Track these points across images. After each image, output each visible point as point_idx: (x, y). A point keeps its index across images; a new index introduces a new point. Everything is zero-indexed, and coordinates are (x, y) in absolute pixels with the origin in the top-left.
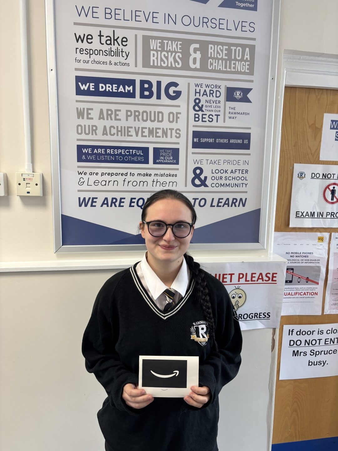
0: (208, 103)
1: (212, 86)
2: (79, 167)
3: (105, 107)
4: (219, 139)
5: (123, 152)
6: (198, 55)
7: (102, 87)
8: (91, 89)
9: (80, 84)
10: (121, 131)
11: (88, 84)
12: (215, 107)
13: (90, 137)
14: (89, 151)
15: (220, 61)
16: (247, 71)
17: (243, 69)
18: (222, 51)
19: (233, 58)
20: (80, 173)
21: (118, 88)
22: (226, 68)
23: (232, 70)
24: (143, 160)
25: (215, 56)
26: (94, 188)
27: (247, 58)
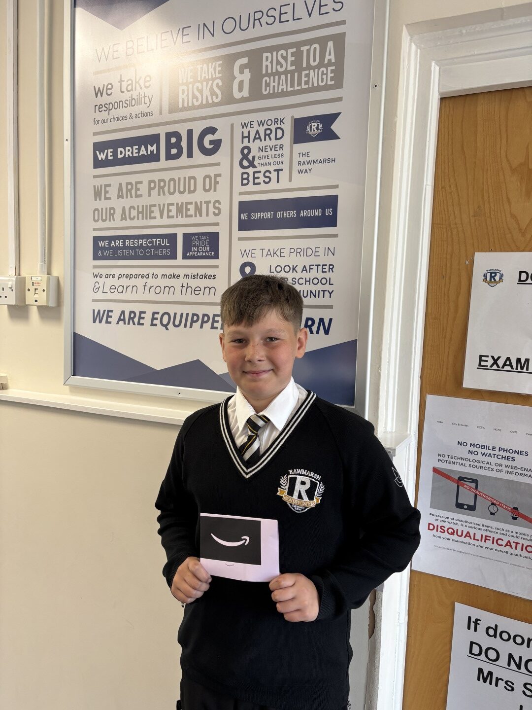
0: (262, 151)
1: (270, 122)
2: (94, 267)
3: (124, 179)
4: (282, 212)
5: (144, 243)
6: (247, 75)
7: (121, 153)
8: (110, 158)
9: (97, 152)
10: (142, 213)
11: (106, 151)
12: (273, 157)
13: (108, 224)
14: (106, 244)
15: (283, 77)
16: (329, 83)
17: (322, 81)
18: (285, 58)
19: (304, 65)
20: (95, 276)
21: (139, 149)
22: (292, 85)
23: (304, 86)
24: (169, 253)
25: (274, 71)
26: (109, 296)
27: (330, 60)
